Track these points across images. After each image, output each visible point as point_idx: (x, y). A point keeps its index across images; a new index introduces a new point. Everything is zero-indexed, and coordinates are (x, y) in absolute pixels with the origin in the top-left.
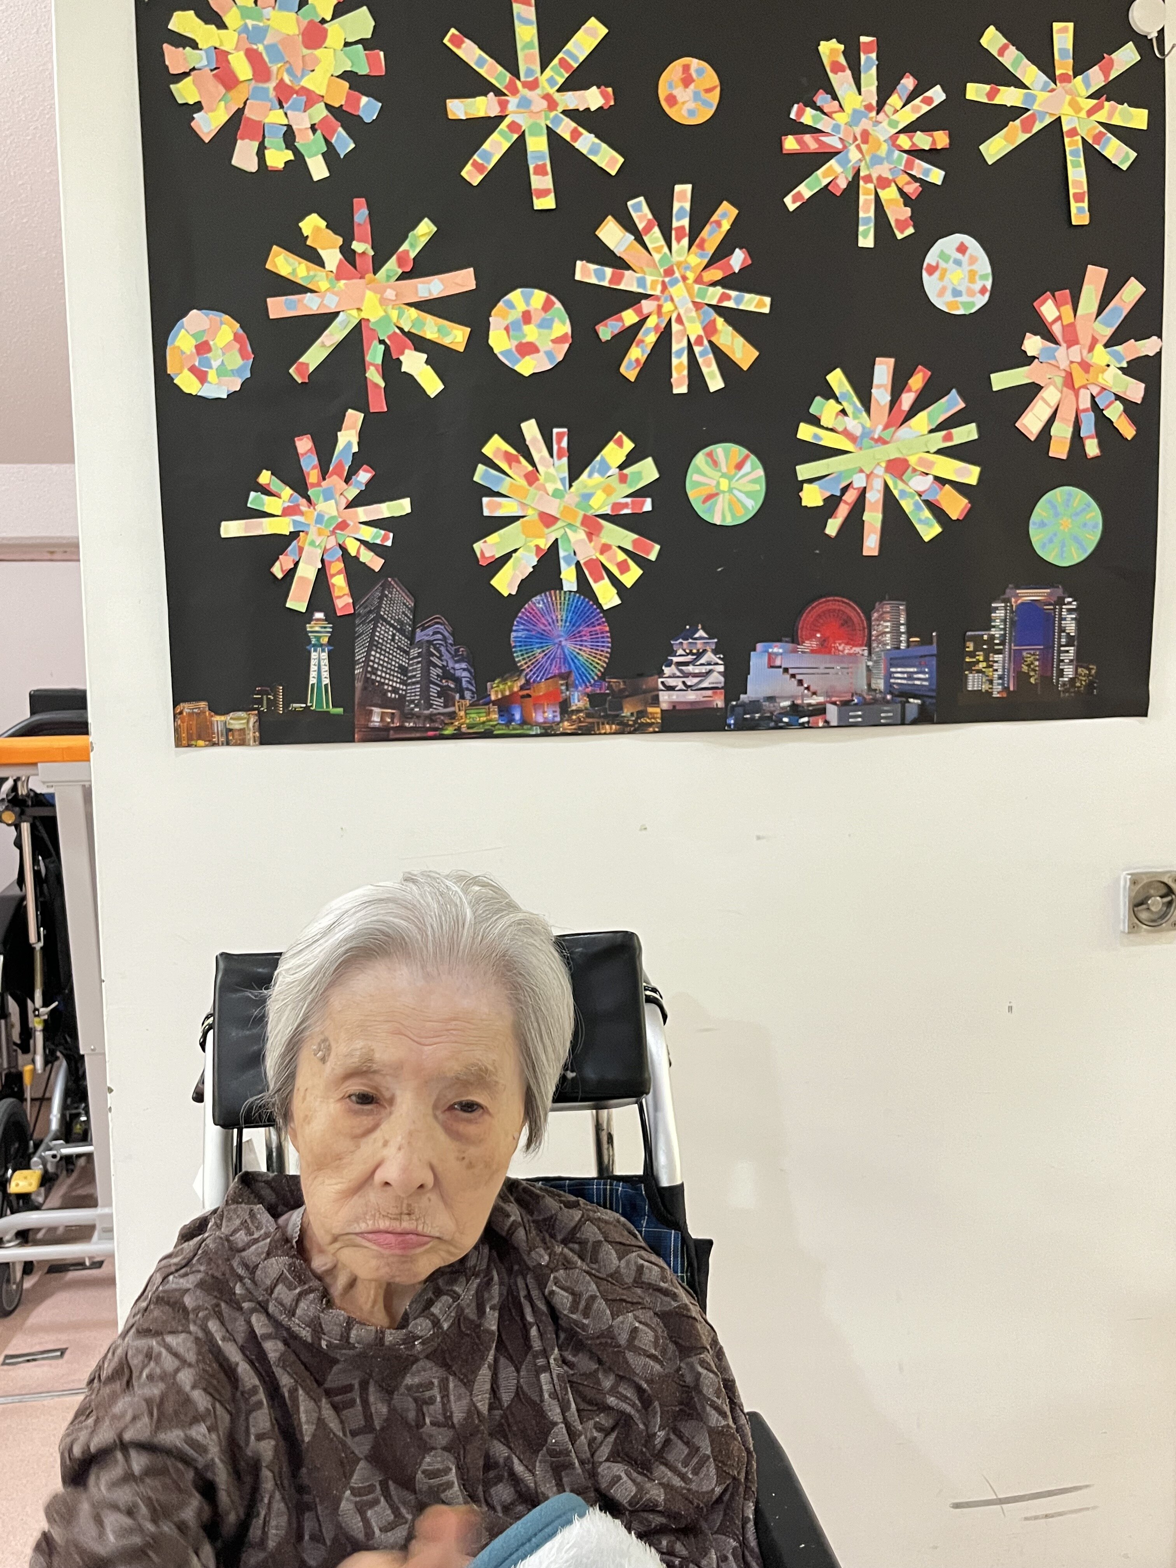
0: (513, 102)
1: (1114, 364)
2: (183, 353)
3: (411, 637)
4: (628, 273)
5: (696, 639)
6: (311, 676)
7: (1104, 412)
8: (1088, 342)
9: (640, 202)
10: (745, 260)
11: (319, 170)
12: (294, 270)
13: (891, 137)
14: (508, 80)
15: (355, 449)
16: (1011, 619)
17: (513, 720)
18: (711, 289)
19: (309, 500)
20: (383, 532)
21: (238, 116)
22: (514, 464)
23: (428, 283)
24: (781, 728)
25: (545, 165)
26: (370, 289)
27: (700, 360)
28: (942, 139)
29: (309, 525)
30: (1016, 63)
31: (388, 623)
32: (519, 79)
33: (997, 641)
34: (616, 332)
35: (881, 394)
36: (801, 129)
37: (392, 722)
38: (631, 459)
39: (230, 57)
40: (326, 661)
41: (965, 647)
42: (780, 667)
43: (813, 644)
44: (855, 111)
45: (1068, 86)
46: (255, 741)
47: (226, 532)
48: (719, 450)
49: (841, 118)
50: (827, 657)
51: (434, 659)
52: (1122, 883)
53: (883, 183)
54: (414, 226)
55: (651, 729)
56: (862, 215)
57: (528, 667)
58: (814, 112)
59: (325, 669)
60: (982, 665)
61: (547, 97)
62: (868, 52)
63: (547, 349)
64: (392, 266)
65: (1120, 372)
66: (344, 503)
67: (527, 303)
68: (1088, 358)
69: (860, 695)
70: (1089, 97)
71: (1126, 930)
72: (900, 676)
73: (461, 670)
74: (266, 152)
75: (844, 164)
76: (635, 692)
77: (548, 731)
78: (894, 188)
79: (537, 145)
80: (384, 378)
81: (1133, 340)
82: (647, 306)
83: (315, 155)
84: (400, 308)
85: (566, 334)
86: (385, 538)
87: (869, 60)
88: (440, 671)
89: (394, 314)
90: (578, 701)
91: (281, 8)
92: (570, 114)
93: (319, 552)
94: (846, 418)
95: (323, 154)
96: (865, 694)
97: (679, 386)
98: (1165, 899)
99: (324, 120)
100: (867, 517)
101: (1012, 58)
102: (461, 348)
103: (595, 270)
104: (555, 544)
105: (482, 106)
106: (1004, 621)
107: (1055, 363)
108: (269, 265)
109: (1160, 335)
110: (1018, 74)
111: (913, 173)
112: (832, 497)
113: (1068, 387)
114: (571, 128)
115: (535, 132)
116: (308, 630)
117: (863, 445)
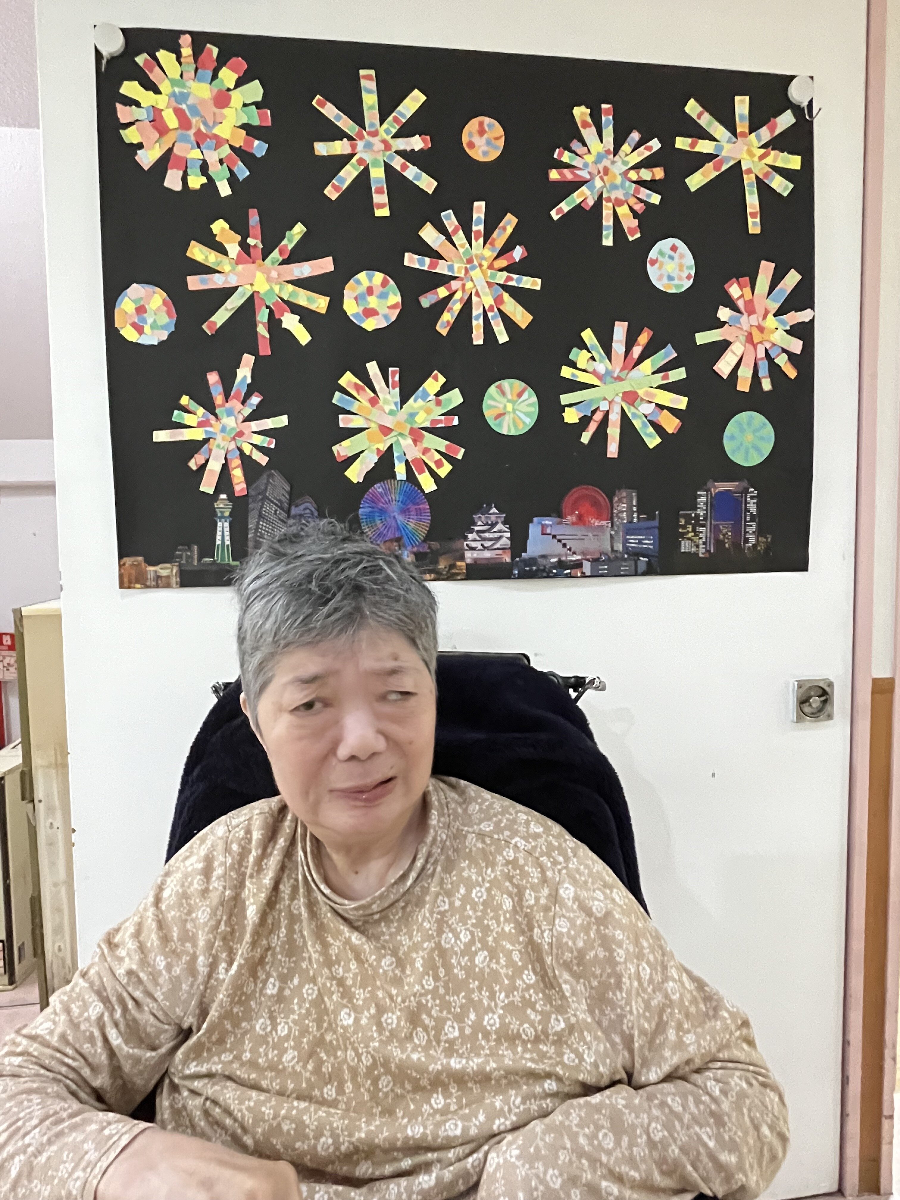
0: (360, 144)
1: (781, 328)
2: (126, 313)
3: (288, 512)
4: (441, 262)
5: (491, 514)
6: (217, 539)
7: (776, 360)
8: (763, 313)
9: (450, 214)
10: (523, 253)
11: (225, 190)
12: (207, 257)
13: (624, 172)
14: (357, 130)
15: (249, 381)
16: (711, 503)
18: (500, 273)
19: (216, 415)
20: (268, 439)
21: (168, 153)
22: (361, 391)
23: (302, 267)
24: (551, 577)
25: (383, 187)
26: (259, 271)
27: (492, 322)
28: (659, 173)
29: (215, 433)
30: (710, 124)
32: (365, 129)
33: (701, 518)
34: (433, 302)
35: (619, 347)
36: (560, 165)
38: (444, 389)
39: (163, 113)
40: (228, 529)
41: (679, 521)
42: (549, 534)
43: (574, 518)
44: (598, 153)
45: (747, 139)
46: (176, 585)
47: (157, 438)
48: (506, 384)
49: (589, 159)
50: (582, 528)
52: (791, 687)
53: (619, 203)
54: (291, 228)
55: (459, 578)
56: (604, 224)
57: (372, 533)
58: (569, 154)
59: (227, 534)
60: (691, 535)
61: (384, 142)
62: (607, 115)
63: (384, 313)
64: (275, 254)
65: (784, 333)
66: (241, 418)
67: (370, 281)
68: (762, 322)
69: (606, 554)
70: (761, 147)
71: (795, 720)
72: (633, 541)
74: (188, 177)
75: (592, 189)
76: (447, 551)
78: (626, 206)
79: (377, 174)
80: (269, 332)
81: (793, 312)
82: (454, 284)
83: (222, 180)
84: (280, 284)
85: (398, 303)
86: (270, 443)
87: (607, 119)
89: (277, 288)
91: (200, 80)
92: (400, 153)
93: (224, 452)
94: (595, 362)
95: (228, 180)
96: (610, 554)
97: (478, 339)
98: (823, 699)
99: (228, 156)
100: (609, 431)
101: (706, 121)
102: (323, 311)
103: (418, 260)
104: (391, 446)
105: (339, 147)
106: (706, 504)
107: (738, 325)
108: (188, 254)
109: (813, 308)
110: (711, 131)
111: (640, 196)
112: (585, 416)
113: (749, 343)
114: (401, 163)
115: (376, 165)
116: (216, 506)
117: (607, 382)
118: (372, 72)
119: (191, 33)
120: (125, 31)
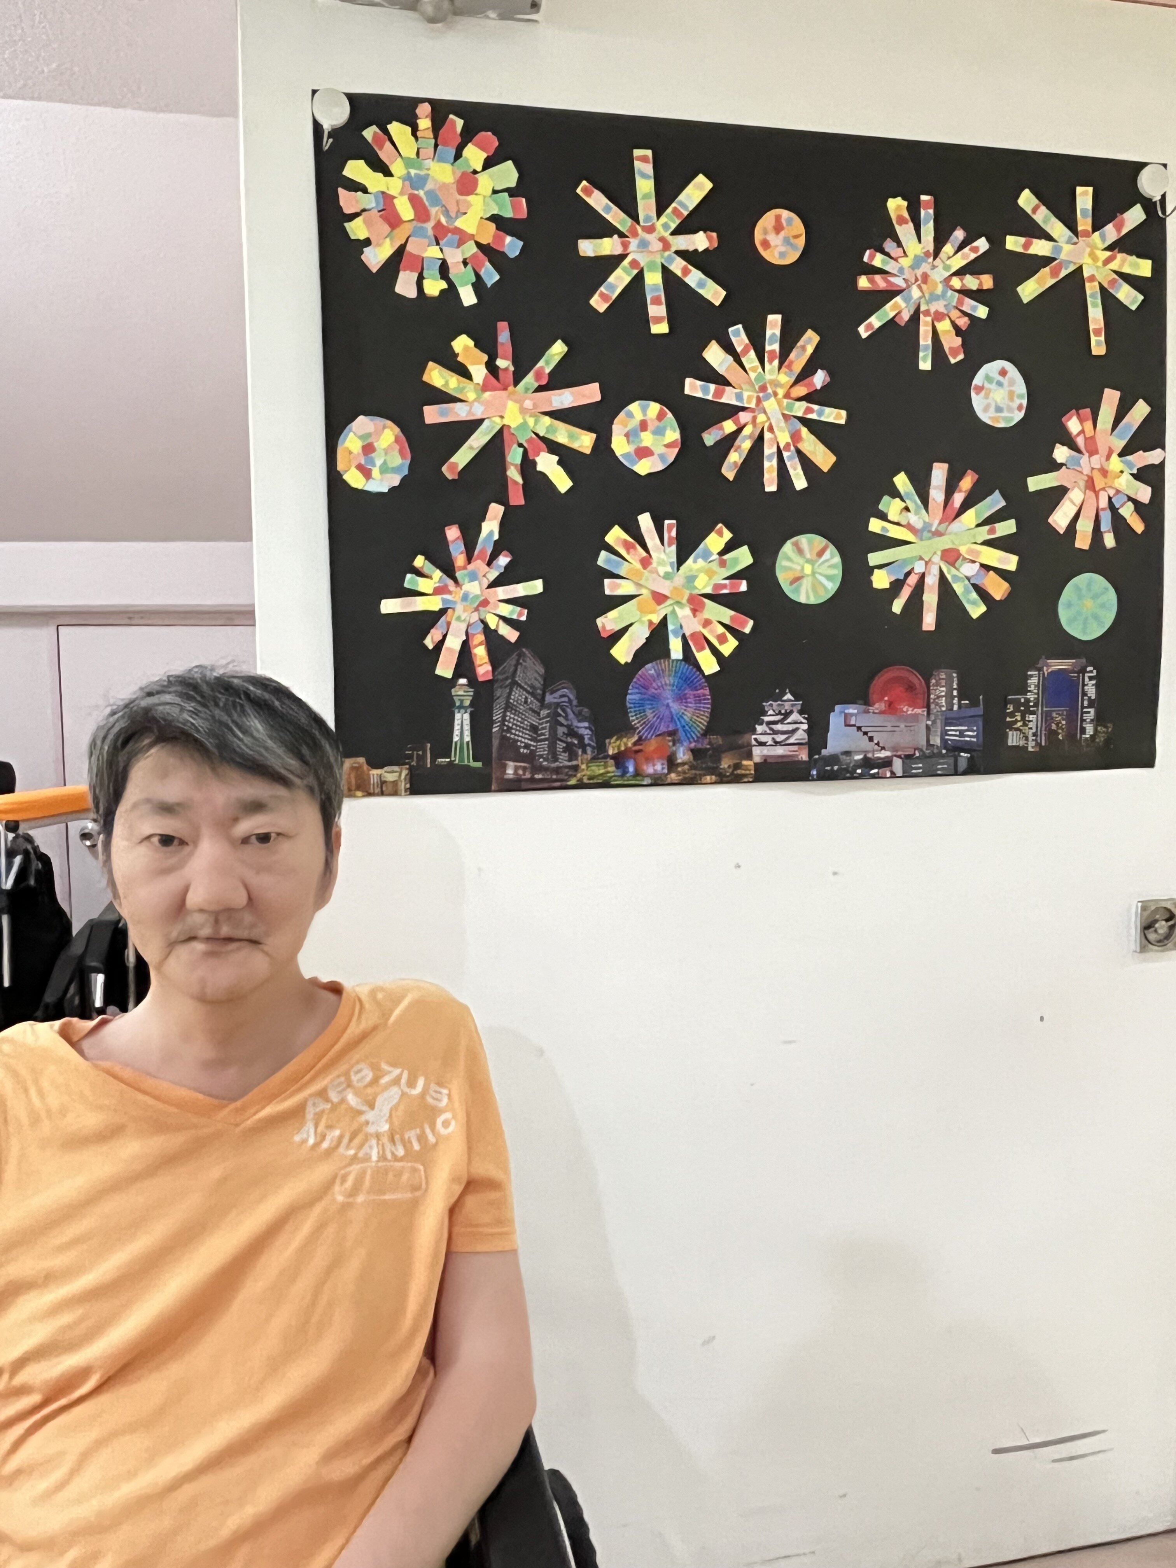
0: (634, 243)
1: (1127, 471)
2: (350, 453)
3: (542, 700)
4: (728, 389)
5: (784, 701)
6: (455, 735)
7: (1120, 511)
8: (1106, 452)
9: (738, 329)
10: (825, 378)
11: (468, 297)
12: (447, 383)
13: (945, 279)
14: (629, 224)
15: (496, 537)
16: (1043, 685)
17: (628, 772)
18: (798, 404)
19: (456, 581)
20: (519, 609)
21: (400, 252)
22: (631, 550)
23: (563, 395)
24: (855, 778)
25: (659, 296)
26: (511, 400)
27: (788, 464)
28: (987, 281)
29: (455, 603)
30: (1046, 221)
31: (522, 687)
32: (638, 223)
33: (1031, 704)
34: (718, 438)
35: (937, 494)
36: (872, 270)
37: (524, 774)
38: (729, 547)
39: (396, 201)
40: (468, 722)
41: (1006, 708)
42: (854, 725)
43: (883, 706)
44: (916, 256)
45: (1089, 239)
46: (406, 791)
47: (385, 609)
48: (804, 540)
49: (905, 262)
50: (893, 717)
51: (561, 719)
52: (1133, 910)
53: (939, 316)
54: (549, 346)
55: (746, 780)
56: (922, 342)
57: (641, 726)
58: (882, 256)
59: (467, 728)
60: (1019, 724)
61: (662, 239)
62: (927, 208)
63: (660, 452)
64: (530, 380)
65: (1131, 478)
66: (486, 583)
67: (645, 414)
68: (1106, 465)
69: (921, 750)
70: (1106, 249)
71: (1138, 950)
72: (953, 732)
73: (584, 728)
74: (424, 281)
75: (907, 300)
76: (732, 748)
77: (658, 782)
78: (947, 321)
79: (653, 280)
80: (522, 476)
81: (1141, 451)
82: (743, 417)
83: (467, 284)
84: (536, 416)
85: (677, 440)
86: (521, 614)
87: (927, 214)
88: (565, 730)
89: (531, 422)
90: (683, 755)
91: (439, 160)
92: (681, 254)
93: (463, 627)
94: (909, 513)
95: (473, 285)
96: (924, 749)
97: (771, 484)
98: (1169, 923)
99: (474, 256)
100: (925, 597)
101: (1042, 216)
102: (588, 451)
103: (701, 386)
104: (665, 619)
105: (608, 246)
106: (1038, 686)
107: (1079, 469)
108: (425, 378)
109: (1163, 448)
110: (1048, 229)
111: (964, 309)
112: (897, 580)
113: (1089, 489)
114: (682, 266)
115: (652, 269)
116: (453, 694)
117: (924, 538)
118: (649, 153)
119: (431, 101)
120: (352, 98)
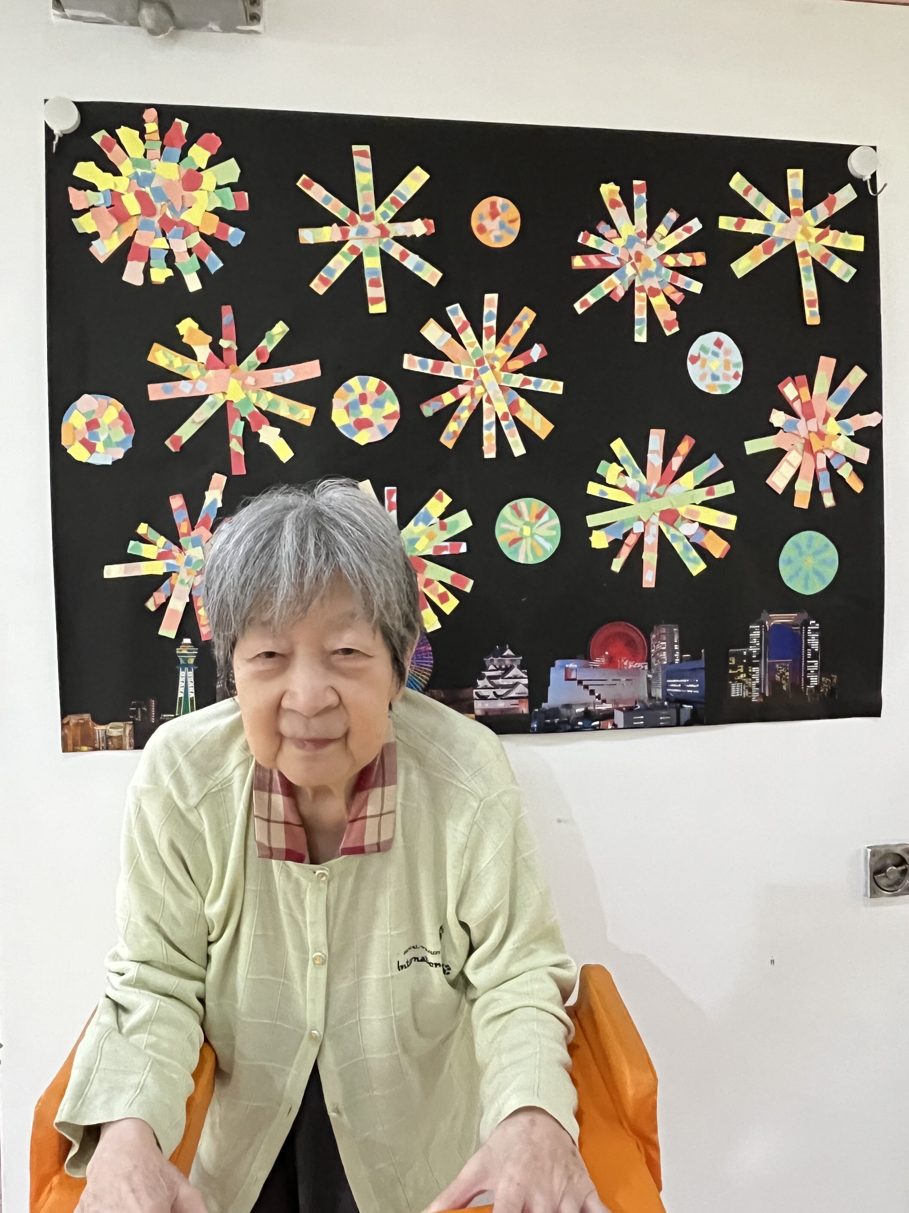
0: (353, 231)
1: (844, 433)
2: (75, 428)
4: (446, 363)
5: (505, 657)
6: (179, 691)
7: (838, 471)
8: (823, 416)
9: (456, 308)
10: (542, 352)
11: (193, 284)
12: (171, 362)
13: (658, 258)
14: (349, 214)
15: (220, 505)
16: (766, 638)
18: (515, 375)
19: (180, 547)
21: (128, 243)
23: (284, 371)
24: (577, 730)
25: (379, 278)
26: (233, 377)
27: (506, 432)
28: (700, 259)
29: (178, 567)
30: (758, 201)
32: (358, 213)
33: (754, 656)
34: (437, 410)
35: (655, 458)
36: (585, 251)
38: (450, 511)
39: (123, 197)
40: (192, 679)
41: (728, 661)
42: (575, 679)
43: (603, 660)
44: (630, 237)
45: (801, 218)
46: (130, 746)
47: (108, 574)
48: (522, 503)
49: (619, 243)
50: (614, 671)
52: (863, 855)
53: (654, 292)
54: (271, 328)
56: (637, 317)
58: (597, 238)
59: (191, 683)
60: (742, 676)
61: (381, 227)
62: (640, 192)
63: (379, 423)
64: (252, 358)
65: (849, 440)
67: (364, 387)
68: (822, 427)
69: (642, 702)
70: (818, 226)
71: (869, 896)
72: (675, 686)
74: (151, 270)
75: (621, 277)
76: (454, 701)
78: (662, 296)
79: (372, 264)
80: (245, 448)
81: (859, 414)
82: (462, 389)
83: (191, 273)
84: (258, 391)
85: (396, 412)
87: (640, 198)
89: (254, 397)
91: (166, 160)
92: (399, 240)
93: (188, 590)
94: (626, 477)
95: (198, 272)
96: (646, 701)
97: (490, 452)
98: (900, 868)
99: (199, 245)
100: (645, 556)
101: (754, 197)
102: (308, 423)
103: (420, 361)
105: (327, 234)
106: (760, 639)
107: (796, 432)
108: (150, 359)
109: (880, 411)
110: (760, 209)
111: (678, 284)
112: (616, 540)
113: (808, 452)
114: (400, 251)
115: (371, 253)
116: (178, 652)
117: (641, 499)
118: (367, 148)
119: (156, 107)
120: (79, 105)
